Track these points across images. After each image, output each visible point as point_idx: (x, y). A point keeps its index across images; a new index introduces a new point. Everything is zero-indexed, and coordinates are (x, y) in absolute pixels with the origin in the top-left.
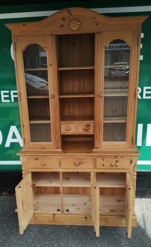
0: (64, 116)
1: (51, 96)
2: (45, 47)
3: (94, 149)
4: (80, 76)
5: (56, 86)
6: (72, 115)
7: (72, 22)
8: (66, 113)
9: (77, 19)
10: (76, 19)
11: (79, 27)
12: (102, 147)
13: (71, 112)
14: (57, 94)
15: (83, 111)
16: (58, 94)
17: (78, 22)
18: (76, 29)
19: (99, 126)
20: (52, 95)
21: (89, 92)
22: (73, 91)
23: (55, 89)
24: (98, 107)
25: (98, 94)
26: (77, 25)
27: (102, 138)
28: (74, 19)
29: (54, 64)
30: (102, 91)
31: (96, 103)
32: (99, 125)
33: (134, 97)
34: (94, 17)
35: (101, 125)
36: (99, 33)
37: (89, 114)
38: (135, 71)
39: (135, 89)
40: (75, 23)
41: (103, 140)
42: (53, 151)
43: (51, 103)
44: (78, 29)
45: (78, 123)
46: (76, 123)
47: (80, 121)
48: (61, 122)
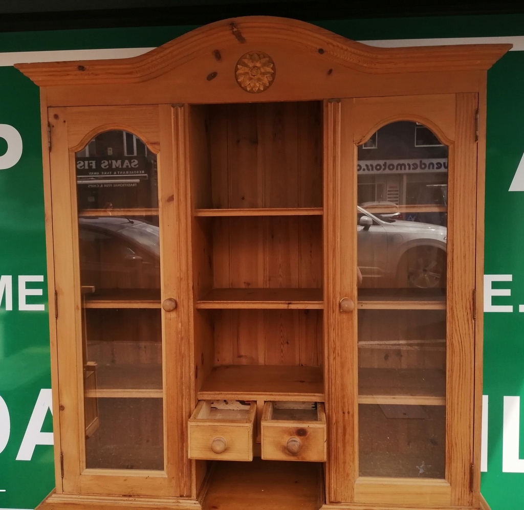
0: (217, 364)
1: (168, 303)
2: (153, 140)
3: (324, 506)
4: (273, 237)
5: (188, 270)
6: (244, 361)
7: (245, 65)
8: (226, 356)
9: (262, 56)
10: (259, 55)
11: (270, 79)
12: (356, 500)
13: (243, 353)
14: (189, 299)
15: (282, 351)
16: (192, 296)
17: (264, 65)
18: (259, 86)
19: (344, 416)
20: (170, 300)
21: (304, 286)
22: (249, 284)
23: (181, 279)
24: (338, 348)
25: (338, 300)
26: (263, 74)
27: (353, 462)
28: (251, 56)
29: (182, 198)
30: (352, 291)
31: (332, 335)
32: (341, 413)
33: (470, 316)
34: (320, 48)
35: (349, 413)
36: (339, 100)
37: (304, 363)
38: (471, 227)
39: (472, 288)
40: (254, 67)
41: (360, 471)
43: (166, 326)
44: (266, 88)
45: (265, 402)
46: (256, 402)
47: (273, 393)
48: (200, 394)
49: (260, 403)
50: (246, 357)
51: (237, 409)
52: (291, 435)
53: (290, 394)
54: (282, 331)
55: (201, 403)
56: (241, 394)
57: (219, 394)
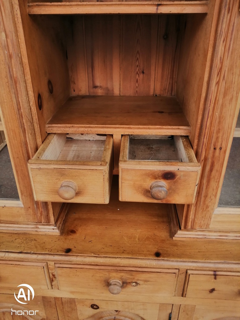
3: (179, 232)
6: (100, 92)
8: (82, 86)
12: (211, 226)
13: (98, 83)
15: (137, 81)
24: (226, 68)
27: (215, 196)
32: (212, 148)
35: (221, 148)
37: (158, 92)
42: (25, 234)
45: (122, 135)
46: (112, 135)
47: (132, 126)
48: (49, 127)
49: (117, 137)
50: (101, 87)
51: (93, 139)
52: (156, 178)
53: (150, 127)
54: (138, 59)
55: (50, 137)
56: (95, 127)
57: (70, 127)
